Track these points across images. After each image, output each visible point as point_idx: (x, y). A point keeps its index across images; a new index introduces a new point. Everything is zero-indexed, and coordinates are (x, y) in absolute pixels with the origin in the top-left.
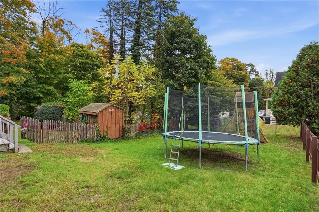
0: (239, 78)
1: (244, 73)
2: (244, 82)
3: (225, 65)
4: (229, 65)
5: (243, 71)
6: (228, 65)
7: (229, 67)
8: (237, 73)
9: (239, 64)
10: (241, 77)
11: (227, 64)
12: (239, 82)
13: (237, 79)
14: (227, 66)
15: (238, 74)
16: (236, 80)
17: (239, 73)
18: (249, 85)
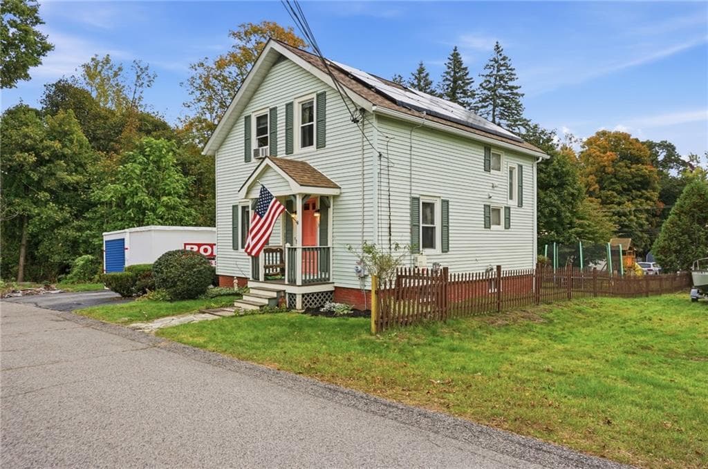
0: (633, 181)
1: (645, 170)
2: (646, 189)
3: (598, 153)
4: (608, 153)
5: (643, 164)
6: (605, 153)
7: (608, 156)
8: (628, 171)
9: (634, 149)
10: (639, 179)
11: (602, 150)
12: (633, 191)
13: (630, 184)
14: (602, 155)
15: (631, 173)
16: (626, 186)
17: (632, 170)
18: (661, 197)
